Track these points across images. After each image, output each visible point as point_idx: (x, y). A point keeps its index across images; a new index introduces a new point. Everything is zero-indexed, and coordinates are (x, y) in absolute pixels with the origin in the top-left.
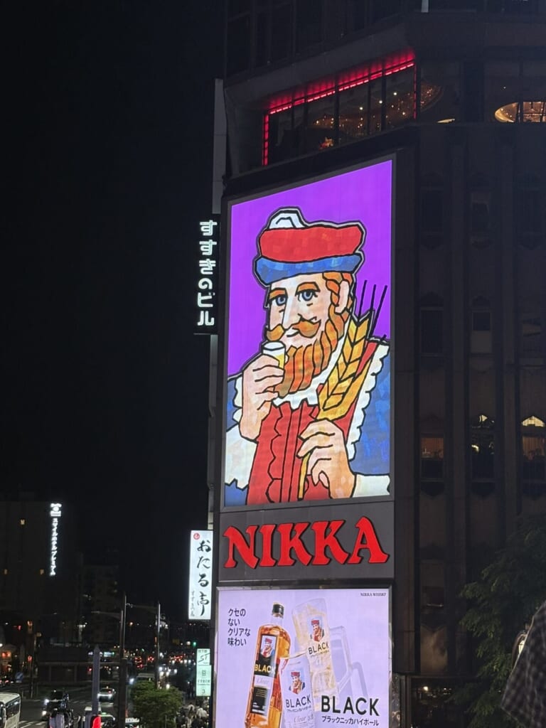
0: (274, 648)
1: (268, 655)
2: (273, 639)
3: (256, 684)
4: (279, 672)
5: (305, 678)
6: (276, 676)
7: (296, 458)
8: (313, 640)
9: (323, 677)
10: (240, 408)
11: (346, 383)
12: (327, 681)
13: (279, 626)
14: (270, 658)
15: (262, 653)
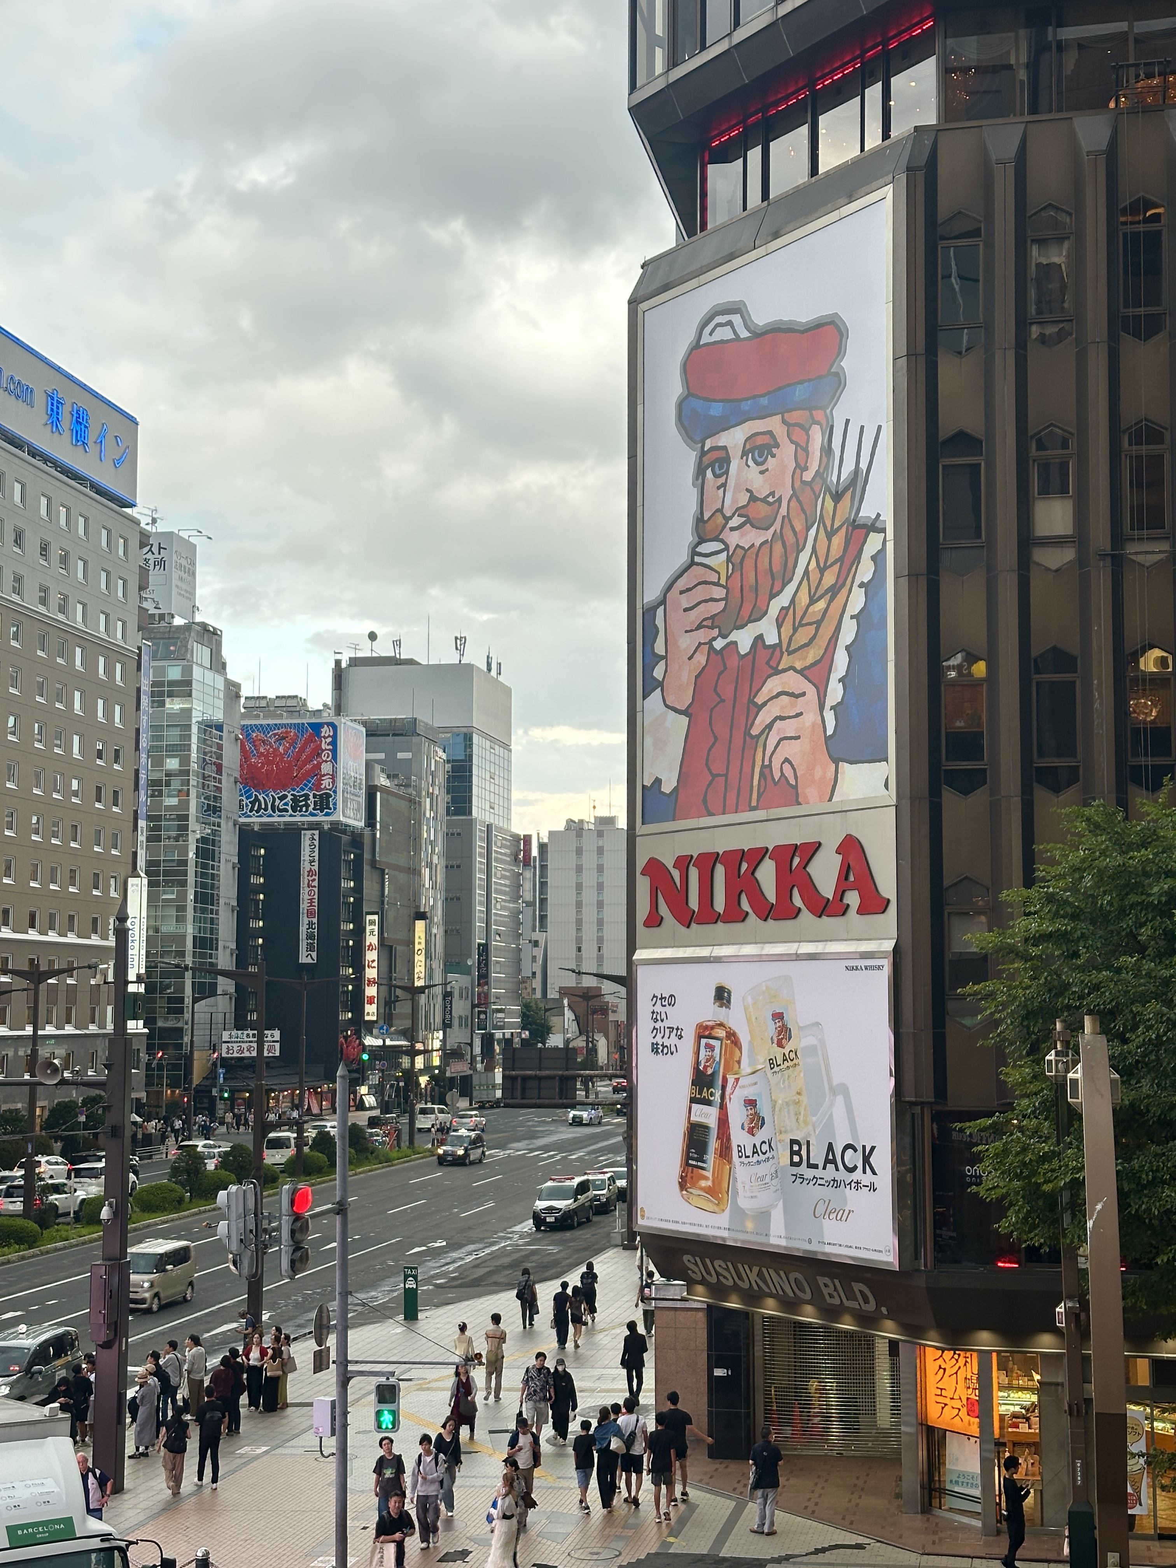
0: (717, 1059)
1: (710, 1071)
2: (716, 1043)
3: (693, 1118)
4: (727, 1100)
5: (764, 1109)
6: (723, 1107)
7: (747, 738)
8: (775, 1045)
9: (791, 1108)
10: (662, 658)
11: (821, 605)
12: (797, 1114)
13: (725, 1022)
14: (713, 1074)
15: (701, 1068)
